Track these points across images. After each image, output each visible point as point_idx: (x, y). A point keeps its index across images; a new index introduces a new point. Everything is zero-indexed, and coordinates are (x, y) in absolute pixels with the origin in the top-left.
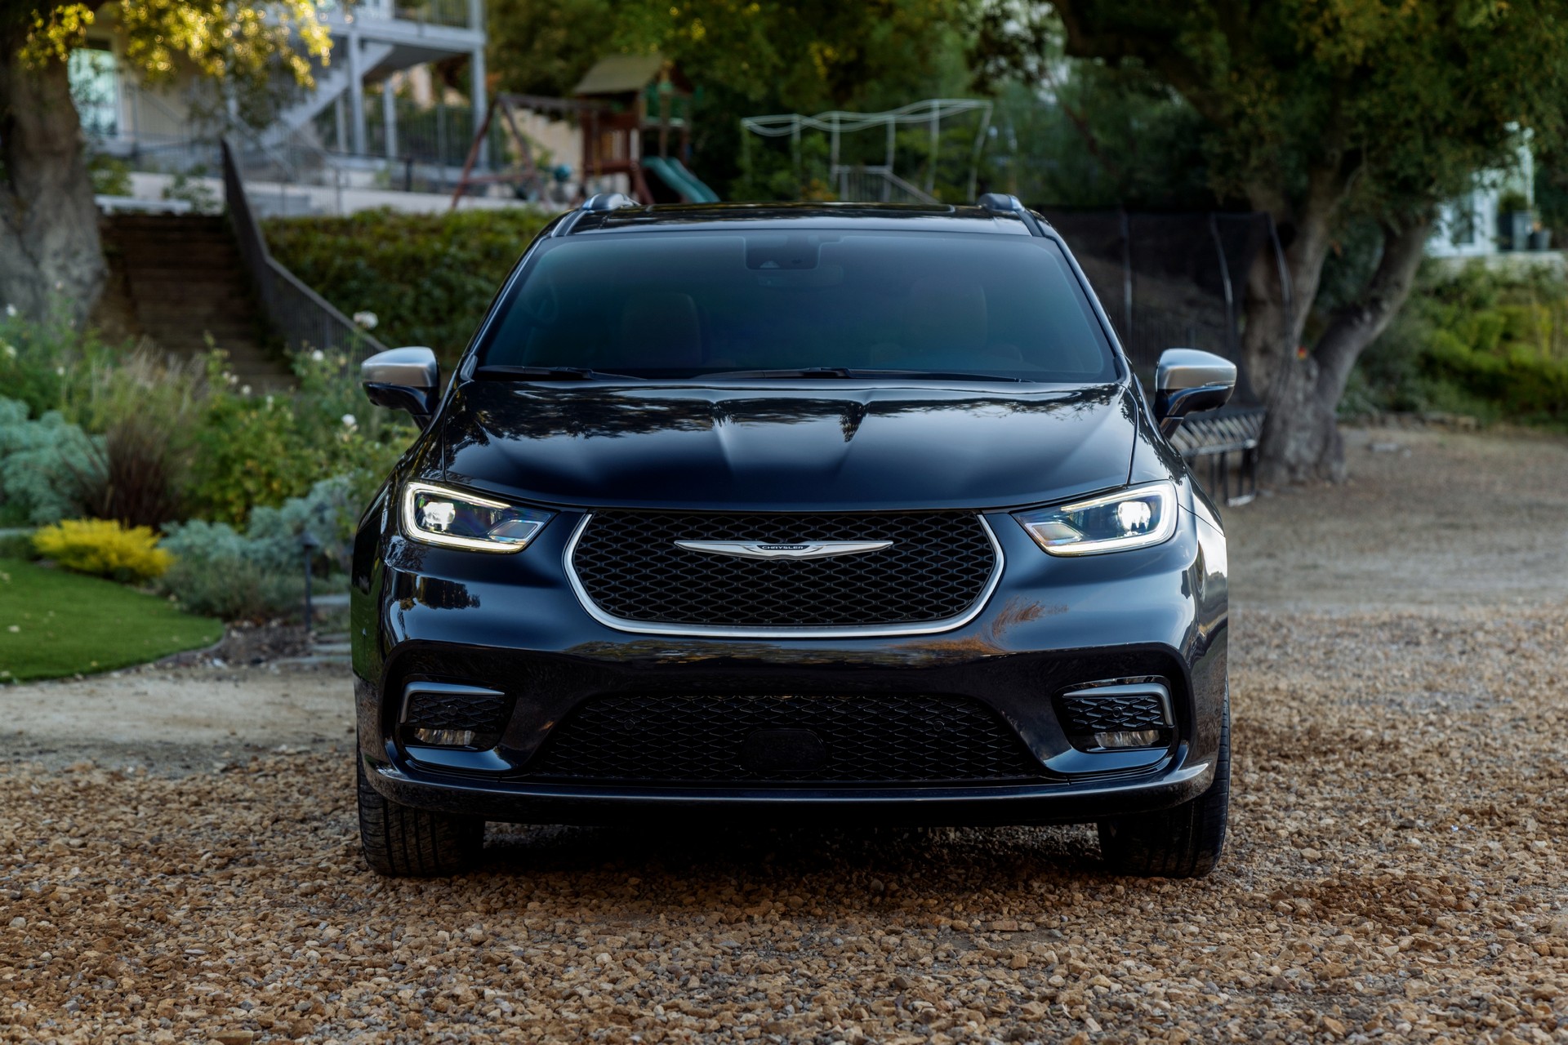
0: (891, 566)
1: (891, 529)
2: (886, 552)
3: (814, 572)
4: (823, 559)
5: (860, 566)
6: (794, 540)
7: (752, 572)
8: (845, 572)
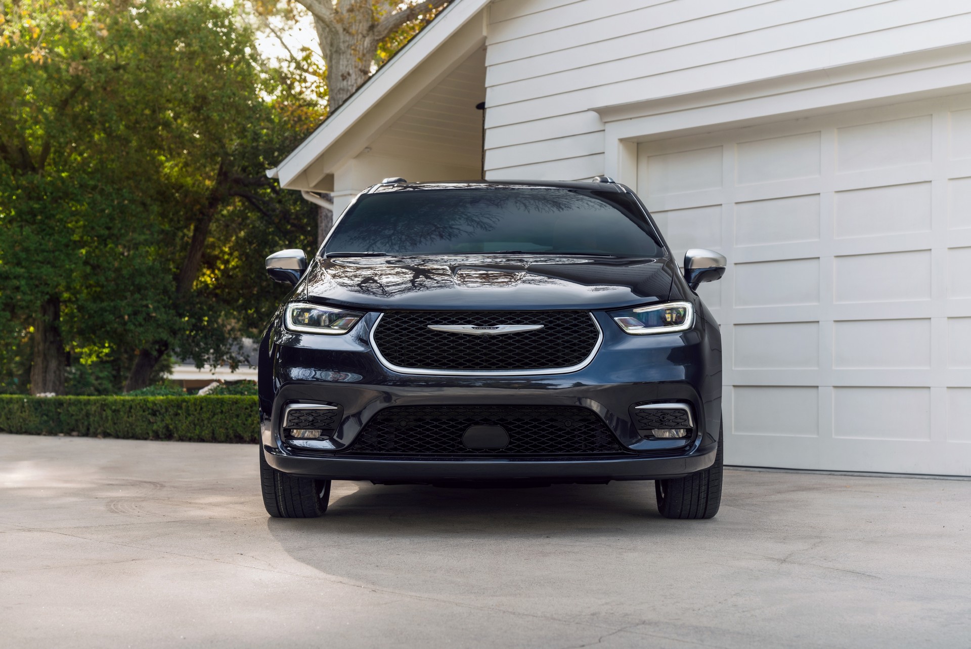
0: (543, 338)
1: (543, 319)
2: (539, 331)
3: (502, 341)
4: (507, 334)
5: (527, 338)
6: (492, 325)
7: (469, 341)
8: (518, 341)
